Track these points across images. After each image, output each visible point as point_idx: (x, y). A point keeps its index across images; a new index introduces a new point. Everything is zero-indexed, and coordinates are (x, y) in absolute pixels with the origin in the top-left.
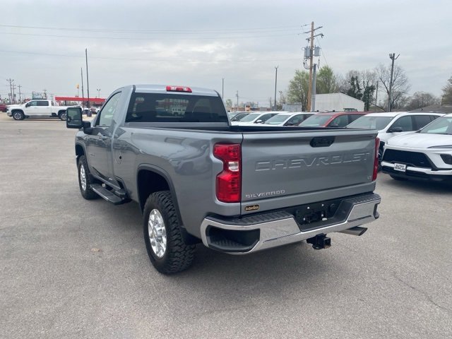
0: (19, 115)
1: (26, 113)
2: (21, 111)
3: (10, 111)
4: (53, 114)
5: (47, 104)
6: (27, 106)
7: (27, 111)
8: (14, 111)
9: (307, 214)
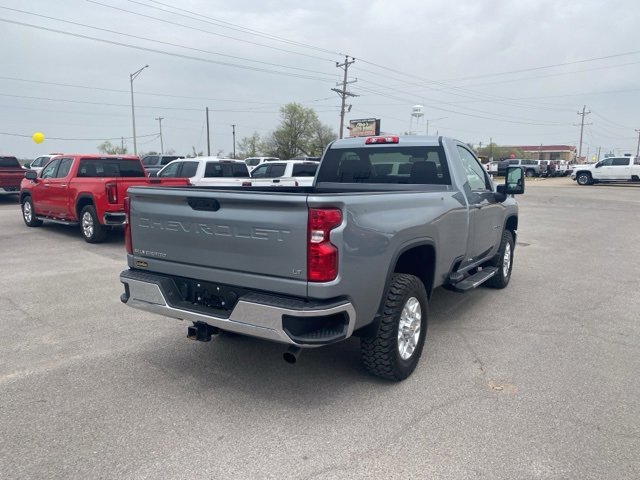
0: (586, 179)
1: (594, 176)
2: (588, 173)
3: (574, 174)
4: (633, 176)
5: (625, 162)
6: (597, 166)
7: (597, 174)
8: (580, 173)
9: (201, 292)
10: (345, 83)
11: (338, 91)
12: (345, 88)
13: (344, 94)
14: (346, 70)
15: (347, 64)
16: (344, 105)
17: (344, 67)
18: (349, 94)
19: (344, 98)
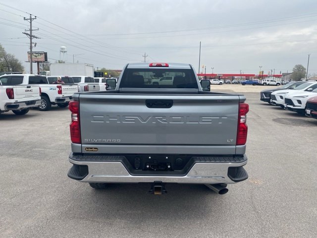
9: (149, 162)
10: (31, 30)
11: (27, 34)
12: (31, 33)
13: (31, 36)
14: (31, 23)
15: (31, 19)
16: (31, 43)
17: (29, 20)
18: (34, 37)
19: (31, 39)
